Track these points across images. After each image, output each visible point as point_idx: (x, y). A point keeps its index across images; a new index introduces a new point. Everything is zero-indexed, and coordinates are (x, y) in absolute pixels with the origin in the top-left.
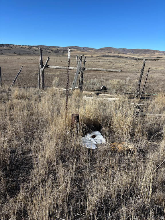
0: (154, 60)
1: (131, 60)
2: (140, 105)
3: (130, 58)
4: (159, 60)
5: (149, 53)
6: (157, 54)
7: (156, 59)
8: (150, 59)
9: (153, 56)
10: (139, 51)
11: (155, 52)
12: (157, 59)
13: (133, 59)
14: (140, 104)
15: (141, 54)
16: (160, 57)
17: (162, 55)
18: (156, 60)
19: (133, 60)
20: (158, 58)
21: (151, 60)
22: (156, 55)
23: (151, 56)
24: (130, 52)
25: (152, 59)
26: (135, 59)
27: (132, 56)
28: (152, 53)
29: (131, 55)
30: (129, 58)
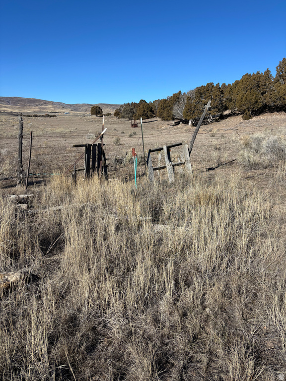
0: (48, 116)
1: (8, 117)
2: (28, 197)
3: (6, 112)
4: (55, 116)
5: (37, 105)
6: (51, 106)
7: (50, 114)
8: (41, 114)
9: (44, 111)
10: (19, 101)
11: (46, 103)
12: (52, 114)
13: (11, 114)
14: (26, 195)
15: (23, 106)
16: (55, 112)
17: (59, 108)
18: (51, 116)
19: (12, 117)
20: (54, 114)
21: (43, 116)
22: (50, 109)
23: (42, 110)
24: (3, 103)
25: (44, 114)
26: (14, 115)
27: (9, 110)
28: (42, 105)
29: (7, 107)
30: (4, 112)
